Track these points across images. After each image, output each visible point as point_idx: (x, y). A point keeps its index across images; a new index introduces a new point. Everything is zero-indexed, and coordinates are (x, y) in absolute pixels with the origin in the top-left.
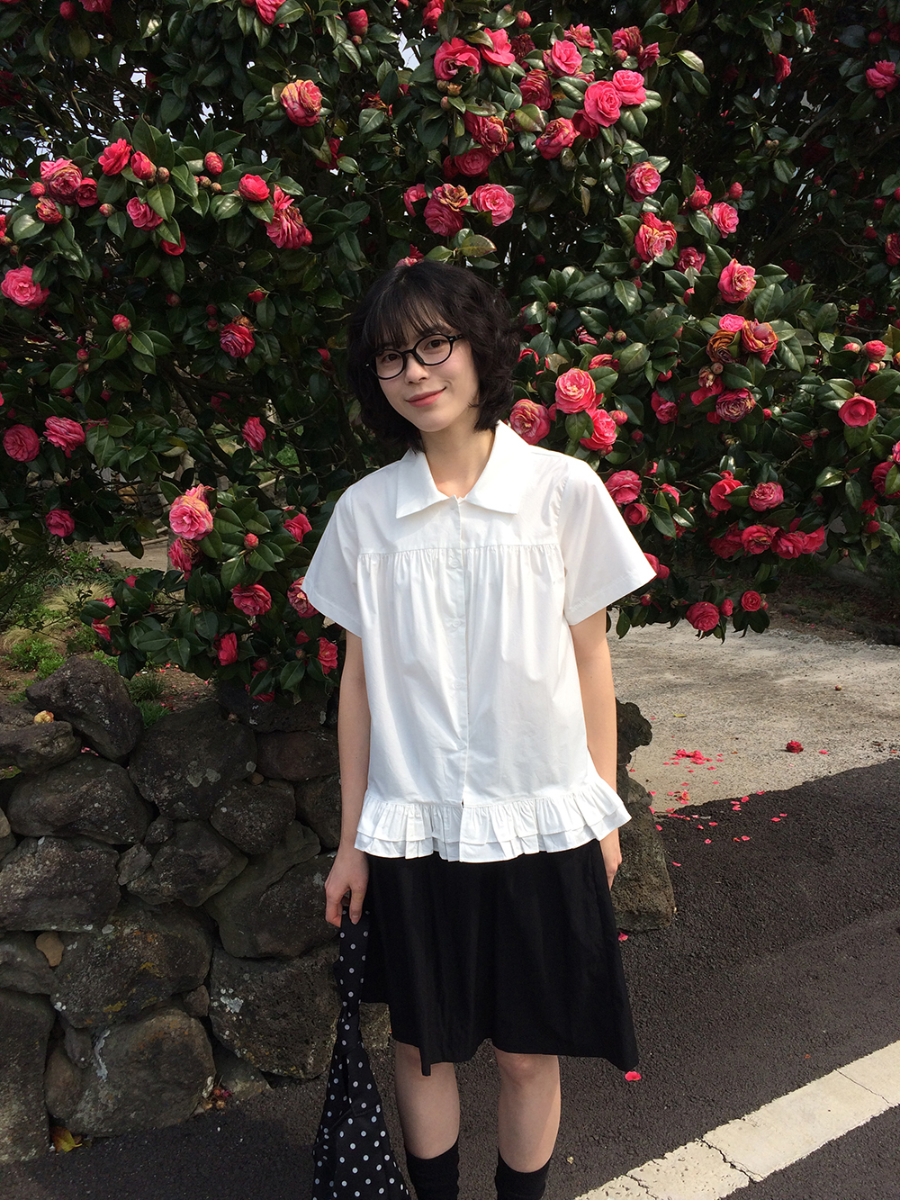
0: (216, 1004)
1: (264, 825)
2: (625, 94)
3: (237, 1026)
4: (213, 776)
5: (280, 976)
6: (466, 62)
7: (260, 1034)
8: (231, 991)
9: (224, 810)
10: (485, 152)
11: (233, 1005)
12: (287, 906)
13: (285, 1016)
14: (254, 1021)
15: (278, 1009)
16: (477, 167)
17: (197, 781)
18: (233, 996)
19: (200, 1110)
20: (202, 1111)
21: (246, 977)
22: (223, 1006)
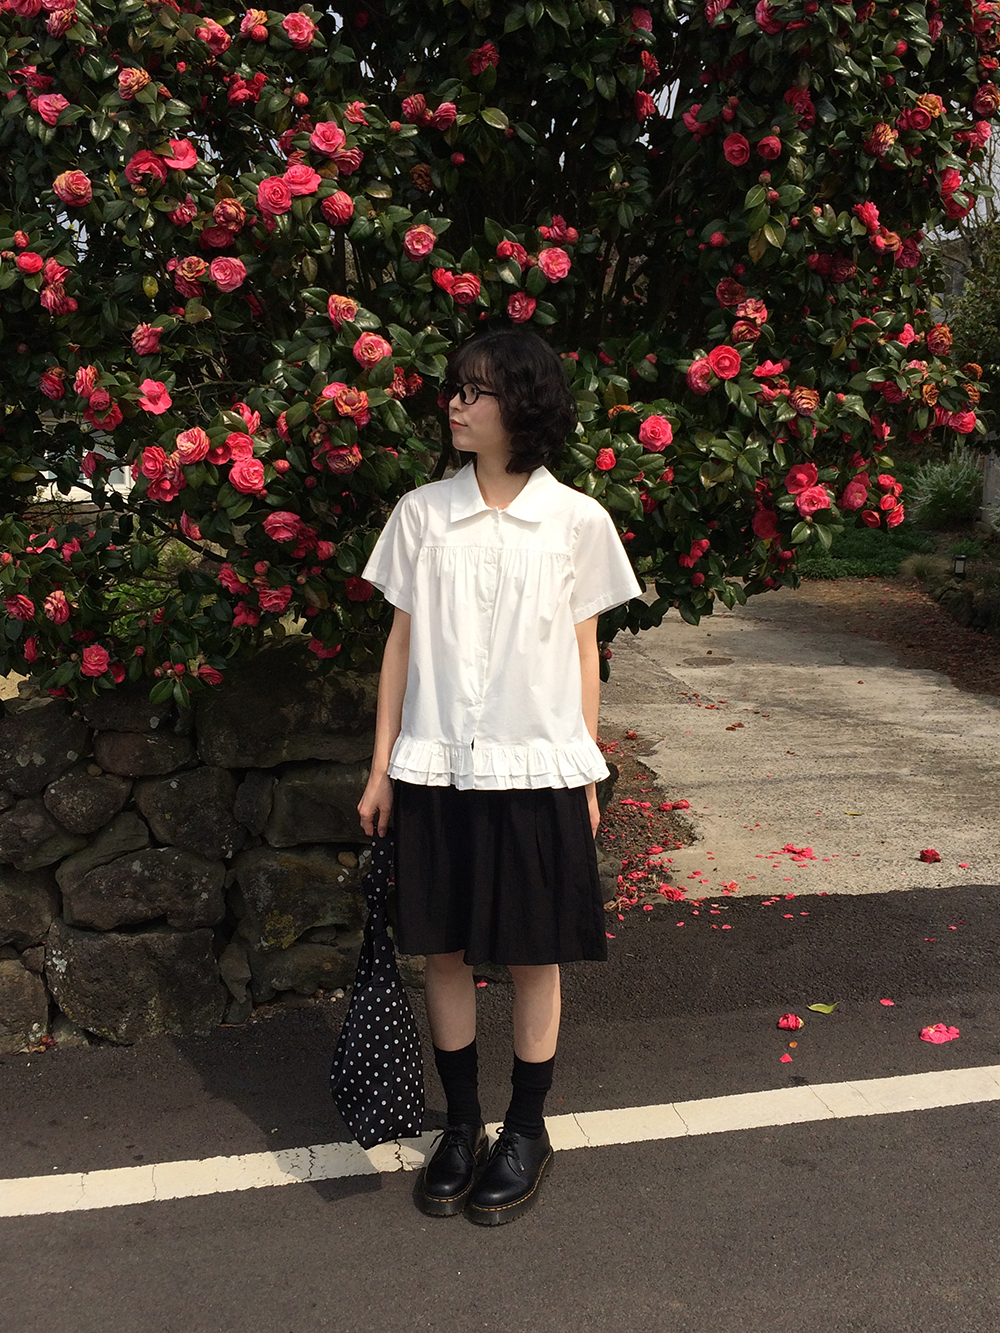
0: (49, 963)
1: (84, 808)
2: (293, 187)
3: (63, 984)
4: (38, 760)
5: (96, 944)
6: (149, 169)
7: (76, 992)
8: (60, 953)
9: (53, 791)
10: (222, 228)
11: (61, 965)
12: (104, 884)
13: (97, 980)
14: (72, 981)
15: (93, 974)
16: (220, 241)
17: (24, 762)
18: (60, 957)
19: (26, 1050)
20: (27, 1051)
21: (71, 942)
22: (54, 966)
